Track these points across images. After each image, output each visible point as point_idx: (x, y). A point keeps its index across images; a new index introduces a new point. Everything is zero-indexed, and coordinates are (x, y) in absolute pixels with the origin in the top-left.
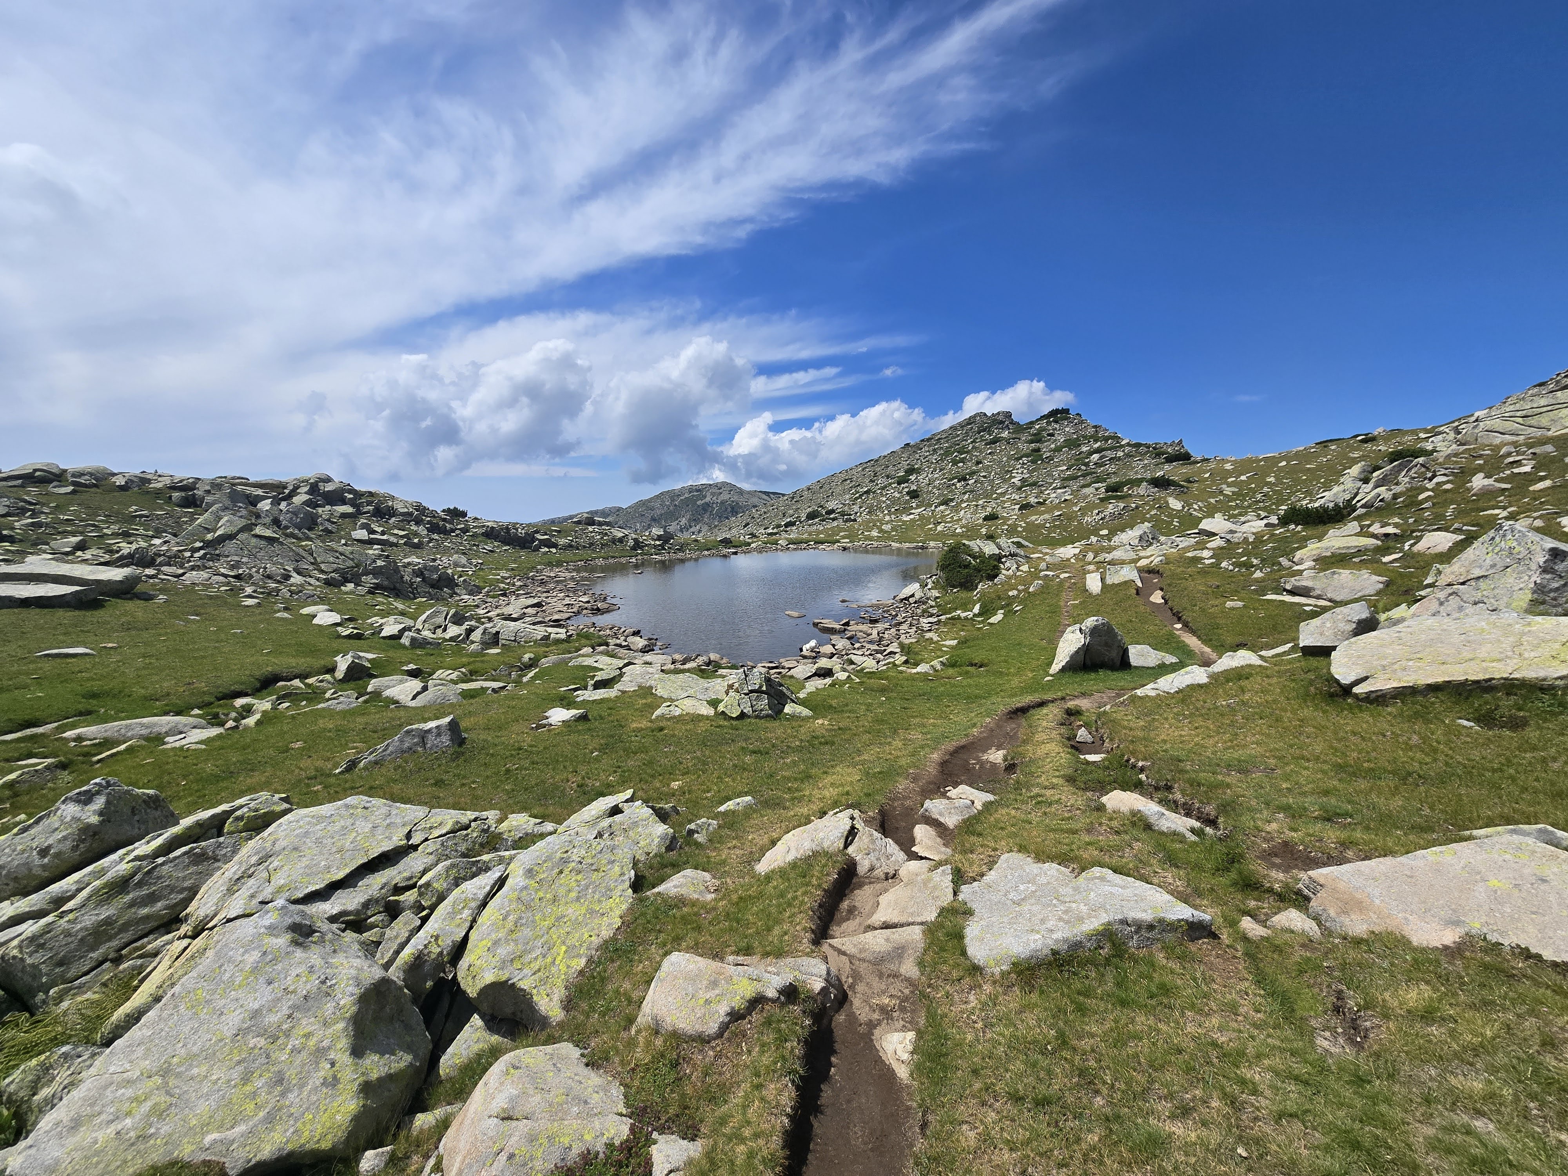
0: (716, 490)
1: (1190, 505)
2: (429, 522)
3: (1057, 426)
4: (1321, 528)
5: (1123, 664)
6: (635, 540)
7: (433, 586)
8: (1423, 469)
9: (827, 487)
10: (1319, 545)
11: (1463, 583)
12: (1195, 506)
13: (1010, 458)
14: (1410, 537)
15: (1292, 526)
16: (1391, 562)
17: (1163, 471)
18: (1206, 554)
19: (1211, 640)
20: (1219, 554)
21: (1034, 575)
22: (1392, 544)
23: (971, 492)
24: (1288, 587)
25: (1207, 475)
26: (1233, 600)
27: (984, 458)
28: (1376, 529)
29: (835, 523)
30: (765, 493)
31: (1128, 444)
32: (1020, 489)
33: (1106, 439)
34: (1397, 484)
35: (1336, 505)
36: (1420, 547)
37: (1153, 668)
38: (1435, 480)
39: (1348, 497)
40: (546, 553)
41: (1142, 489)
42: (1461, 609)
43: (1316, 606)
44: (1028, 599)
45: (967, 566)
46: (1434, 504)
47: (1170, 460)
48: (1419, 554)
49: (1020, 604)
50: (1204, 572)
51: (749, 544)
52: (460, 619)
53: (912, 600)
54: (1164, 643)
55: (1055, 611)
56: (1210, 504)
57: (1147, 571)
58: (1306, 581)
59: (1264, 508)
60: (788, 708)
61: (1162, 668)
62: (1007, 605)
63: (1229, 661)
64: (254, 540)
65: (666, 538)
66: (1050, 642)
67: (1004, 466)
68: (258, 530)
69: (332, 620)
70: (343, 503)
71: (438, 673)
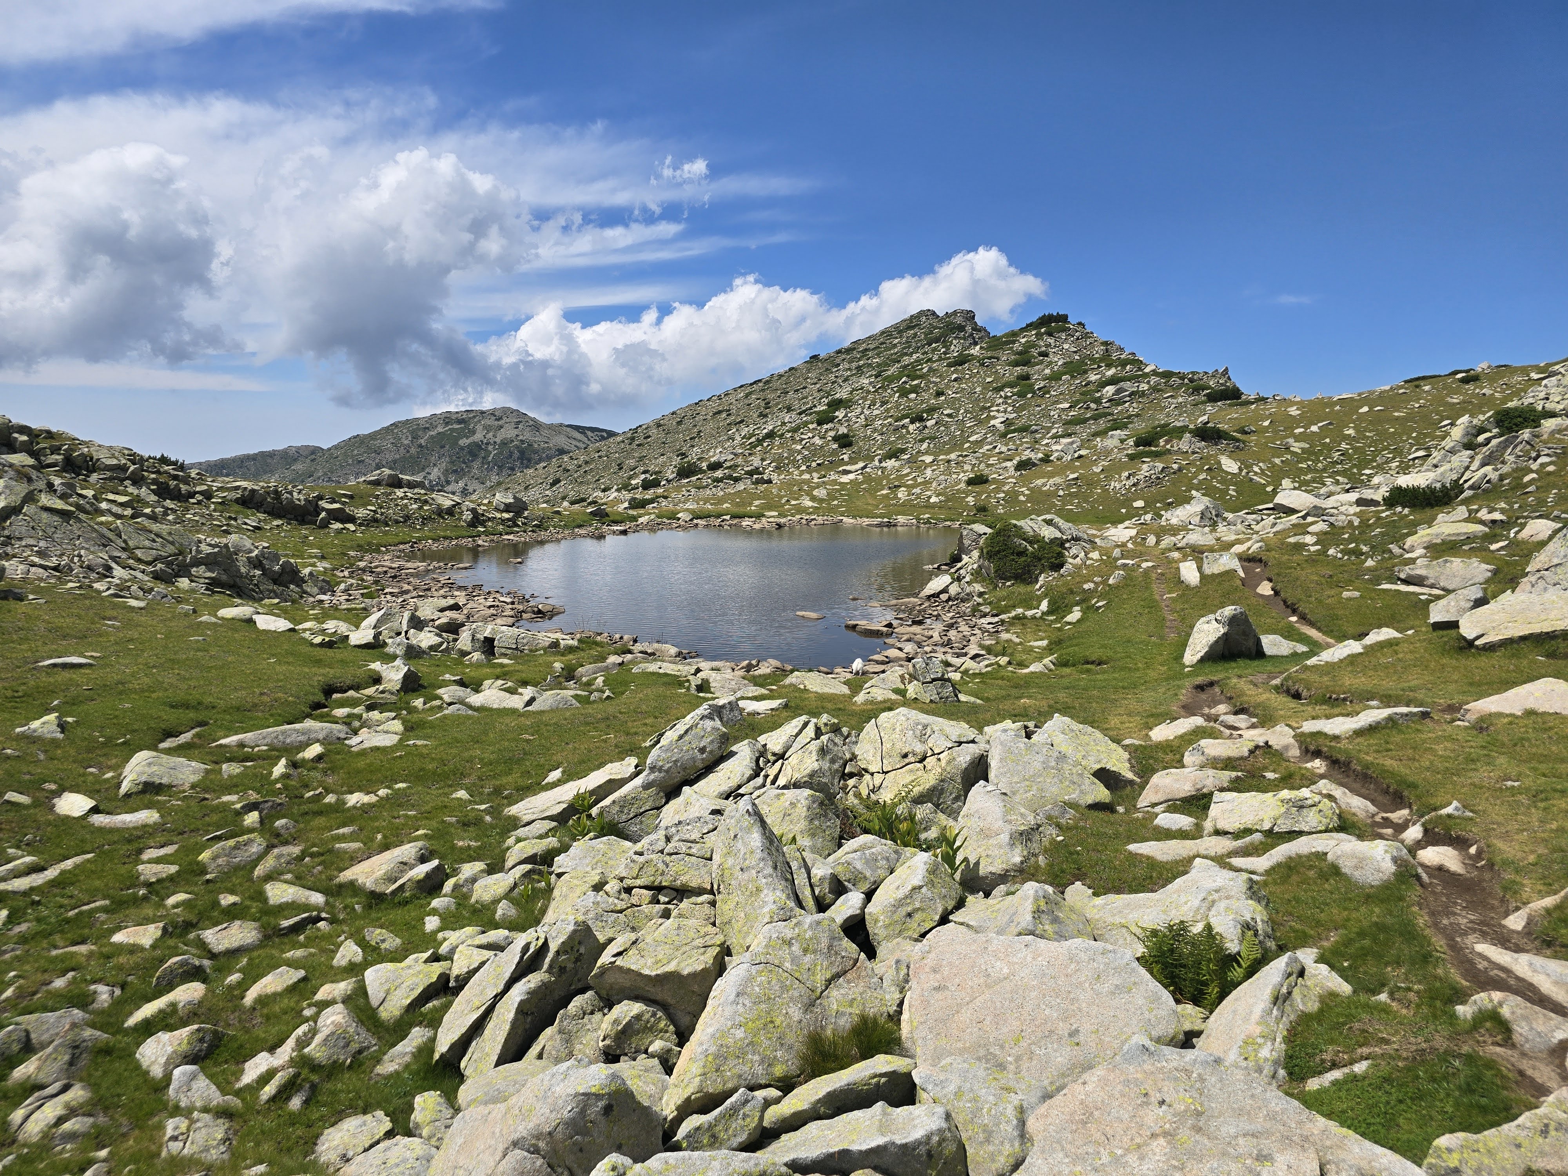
0: (491, 422)
1: (1249, 467)
2: (154, 482)
3: (1051, 341)
4: (1429, 512)
5: (1259, 654)
6: (474, 511)
7: (275, 582)
8: (1528, 447)
9: (688, 423)
10: (1429, 531)
11: (1547, 570)
12: (1256, 469)
13: (986, 387)
14: (1515, 524)
15: (1399, 509)
16: (1498, 550)
17: (1207, 415)
18: (1309, 539)
19: (1332, 631)
20: (1324, 539)
21: (1109, 563)
22: (1498, 531)
23: (932, 438)
24: (1403, 576)
25: (1266, 423)
26: (1348, 590)
27: (948, 386)
28: (1483, 514)
29: (741, 486)
30: (577, 428)
31: (1155, 373)
32: (1004, 435)
33: (1123, 363)
34: (1503, 462)
35: (1443, 486)
36: (1525, 534)
37: (1287, 657)
38: (1540, 461)
39: (1455, 477)
40: (339, 532)
41: (1185, 443)
42: (1545, 589)
43: (1430, 595)
44: (1110, 593)
45: (1022, 553)
46: (1537, 488)
47: (1213, 398)
48: (1524, 542)
49: (1101, 597)
50: (1312, 560)
51: (634, 519)
52: (417, 623)
53: (944, 597)
54: (1289, 634)
55: (1153, 606)
56: (1274, 465)
57: (1246, 559)
58: (1419, 570)
59: (1343, 473)
60: (962, 697)
61: (1295, 657)
62: (1085, 600)
63: (1376, 636)
64: (45, 515)
65: (517, 508)
66: (1162, 638)
67: (978, 400)
68: (45, 500)
69: (282, 625)
70: (12, 448)
71: (487, 683)
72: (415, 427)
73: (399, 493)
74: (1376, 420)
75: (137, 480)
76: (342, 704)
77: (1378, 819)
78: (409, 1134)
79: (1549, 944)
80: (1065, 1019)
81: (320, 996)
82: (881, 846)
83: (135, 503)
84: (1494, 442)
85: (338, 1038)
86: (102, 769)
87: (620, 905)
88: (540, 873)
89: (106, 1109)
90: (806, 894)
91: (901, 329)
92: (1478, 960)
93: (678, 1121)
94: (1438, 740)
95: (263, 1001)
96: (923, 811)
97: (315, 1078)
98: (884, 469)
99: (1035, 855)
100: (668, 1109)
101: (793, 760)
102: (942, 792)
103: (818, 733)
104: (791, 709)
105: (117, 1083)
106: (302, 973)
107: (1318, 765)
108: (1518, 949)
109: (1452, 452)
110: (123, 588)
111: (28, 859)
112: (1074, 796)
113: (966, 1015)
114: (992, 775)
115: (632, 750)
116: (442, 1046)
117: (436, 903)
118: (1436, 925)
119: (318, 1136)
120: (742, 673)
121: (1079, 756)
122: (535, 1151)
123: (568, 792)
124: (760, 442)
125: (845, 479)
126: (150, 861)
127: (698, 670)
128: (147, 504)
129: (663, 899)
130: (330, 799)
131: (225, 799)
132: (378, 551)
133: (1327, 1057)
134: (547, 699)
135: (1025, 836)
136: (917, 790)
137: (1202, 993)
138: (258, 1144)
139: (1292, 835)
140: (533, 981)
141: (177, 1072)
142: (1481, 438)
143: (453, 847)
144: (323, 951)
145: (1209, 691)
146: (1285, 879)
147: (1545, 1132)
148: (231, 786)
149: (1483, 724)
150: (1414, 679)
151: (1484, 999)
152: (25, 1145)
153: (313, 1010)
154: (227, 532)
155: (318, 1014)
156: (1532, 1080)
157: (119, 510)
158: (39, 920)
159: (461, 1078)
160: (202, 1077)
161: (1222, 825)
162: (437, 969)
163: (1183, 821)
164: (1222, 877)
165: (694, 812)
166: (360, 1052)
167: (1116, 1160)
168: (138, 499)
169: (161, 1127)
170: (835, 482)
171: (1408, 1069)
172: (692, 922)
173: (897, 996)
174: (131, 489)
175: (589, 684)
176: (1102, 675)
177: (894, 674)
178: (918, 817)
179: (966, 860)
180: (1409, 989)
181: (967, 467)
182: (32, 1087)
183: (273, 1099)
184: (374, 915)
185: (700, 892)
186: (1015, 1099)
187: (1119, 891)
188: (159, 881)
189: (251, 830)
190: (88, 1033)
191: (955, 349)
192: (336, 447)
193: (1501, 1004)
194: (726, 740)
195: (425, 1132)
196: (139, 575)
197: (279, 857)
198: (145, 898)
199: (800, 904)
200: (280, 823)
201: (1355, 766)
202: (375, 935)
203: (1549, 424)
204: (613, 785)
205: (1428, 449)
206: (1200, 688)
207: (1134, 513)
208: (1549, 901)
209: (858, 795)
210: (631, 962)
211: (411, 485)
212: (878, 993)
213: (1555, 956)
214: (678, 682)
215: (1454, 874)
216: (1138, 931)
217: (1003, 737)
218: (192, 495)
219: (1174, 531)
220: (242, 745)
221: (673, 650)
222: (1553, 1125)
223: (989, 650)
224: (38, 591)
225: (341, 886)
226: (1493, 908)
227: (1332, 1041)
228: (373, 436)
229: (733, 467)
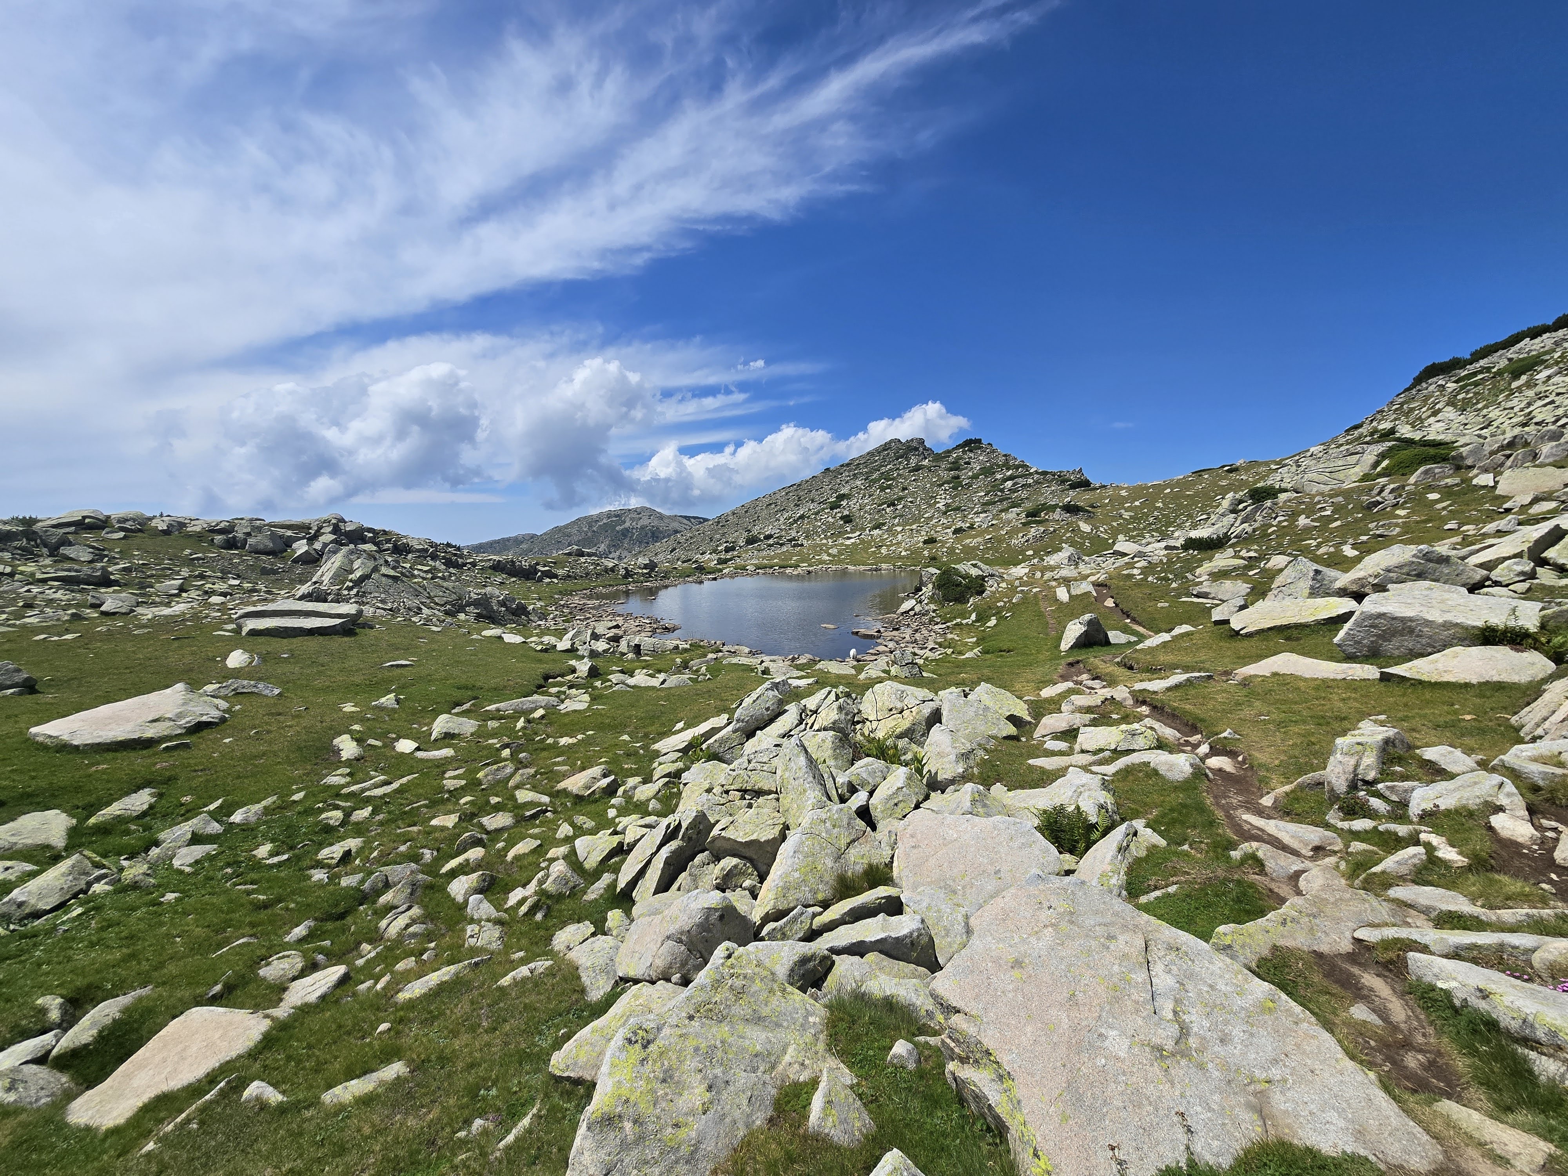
0: (635, 516)
1: (1097, 528)
3: (972, 455)
4: (1210, 552)
5: (1107, 643)
6: (626, 569)
8: (1270, 511)
9: (752, 511)
10: (1210, 564)
11: (1284, 586)
12: (1102, 529)
13: (933, 484)
14: (1264, 559)
15: (1191, 551)
16: (1254, 575)
17: (1070, 497)
18: (1136, 572)
19: (1152, 628)
20: (1145, 571)
21: (1013, 590)
22: (1253, 563)
23: (901, 516)
24: (1195, 592)
25: (1107, 501)
26: (1161, 602)
27: (909, 484)
28: (1243, 553)
30: (685, 517)
31: (1037, 472)
32: (945, 513)
33: (1017, 467)
34: (1255, 521)
35: (1218, 536)
36: (1270, 565)
37: (1124, 644)
38: (1278, 519)
39: (1225, 531)
40: (549, 584)
41: (1057, 515)
42: (1283, 598)
43: (1212, 604)
44: (1014, 608)
45: (959, 585)
46: (1277, 536)
47: (1073, 486)
48: (1269, 569)
49: (1008, 611)
50: (1138, 584)
51: (721, 570)
52: (595, 637)
53: (912, 613)
54: (1126, 630)
55: (1040, 615)
56: (1113, 526)
57: (1097, 585)
58: (1205, 589)
59: (1156, 530)
60: (925, 674)
61: (1130, 644)
62: (998, 613)
63: (1179, 630)
64: (384, 579)
65: (651, 566)
66: (1047, 635)
67: (928, 492)
68: (384, 570)
69: (518, 639)
70: (364, 541)
71: (637, 671)
72: (591, 521)
73: (583, 560)
74: (1175, 497)
75: (434, 557)
76: (554, 685)
77: (1182, 741)
78: (605, 934)
79: (1288, 814)
80: (992, 864)
81: (549, 856)
82: (879, 764)
83: (432, 571)
84: (1249, 508)
85: (562, 880)
86: (421, 725)
87: (722, 801)
88: (674, 783)
89: (432, 920)
90: (833, 793)
91: (879, 451)
92: (1244, 824)
93: (762, 926)
94: (1218, 692)
95: (517, 858)
96: (902, 743)
97: (549, 902)
98: (872, 536)
99: (972, 768)
100: (756, 917)
101: (823, 713)
102: (914, 731)
103: (837, 697)
104: (820, 684)
105: (437, 905)
106: (539, 842)
107: (1144, 710)
108: (1269, 817)
109: (1223, 515)
110: (428, 620)
111: (382, 778)
112: (994, 732)
113: (932, 862)
114: (944, 721)
115: (725, 710)
116: (621, 884)
117: (614, 801)
118: (1217, 804)
119: (552, 936)
120: (789, 663)
121: (997, 707)
122: (680, 941)
123: (688, 735)
124: (795, 521)
125: (848, 542)
126: (450, 778)
127: (762, 662)
128: (440, 571)
129: (747, 797)
130: (550, 741)
131: (490, 741)
132: (571, 595)
133: (1151, 883)
134: (673, 681)
135: (965, 756)
136: (898, 731)
137: (1075, 847)
138: (518, 940)
139: (1129, 752)
140: (673, 845)
141: (471, 899)
142: (1241, 507)
143: (622, 769)
144: (549, 829)
145: (1077, 666)
146: (1125, 779)
147: (1284, 923)
148: (494, 734)
149: (1246, 682)
150: (1203, 656)
151: (1247, 847)
152: (388, 940)
153: (546, 863)
154: (485, 586)
155: (549, 866)
156: (1278, 895)
157: (424, 575)
158: (389, 812)
159: (633, 902)
160: (485, 901)
161: (1085, 747)
162: (617, 839)
163: (1062, 745)
164: (1086, 778)
165: (764, 746)
166: (574, 887)
167: (1024, 941)
168: (435, 568)
169: (464, 930)
170: (842, 544)
171: (1202, 889)
172: (765, 810)
173: (890, 852)
174: (430, 563)
175: (697, 671)
176: (1010, 659)
177: (882, 661)
178: (900, 746)
179: (929, 771)
180: (1202, 842)
181: (923, 533)
182: (390, 908)
183: (526, 914)
184: (578, 808)
185: (769, 792)
186: (963, 911)
187: (1023, 788)
188: (456, 789)
189: (506, 760)
190: (420, 876)
191: (913, 461)
192: (545, 534)
193: (1257, 849)
194: (781, 702)
195: (614, 933)
196: (436, 612)
197: (522, 775)
198: (448, 799)
199: (830, 799)
200: (522, 755)
201: (1167, 709)
202: (580, 819)
203: (1283, 497)
204: (714, 731)
205: (1208, 514)
206: (1071, 665)
207: (1029, 558)
208: (1287, 788)
209: (863, 734)
210: (730, 834)
211: (589, 555)
212: (879, 851)
213: (1292, 821)
214: (750, 669)
215: (1229, 773)
216: (1035, 811)
217: (950, 697)
218: (465, 565)
219: (1052, 568)
220: (498, 710)
221: (747, 650)
222: (1289, 919)
223: (940, 645)
224: (381, 623)
225: (558, 791)
226: (1253, 793)
227: (1155, 874)
228: (566, 527)
229: (780, 537)
